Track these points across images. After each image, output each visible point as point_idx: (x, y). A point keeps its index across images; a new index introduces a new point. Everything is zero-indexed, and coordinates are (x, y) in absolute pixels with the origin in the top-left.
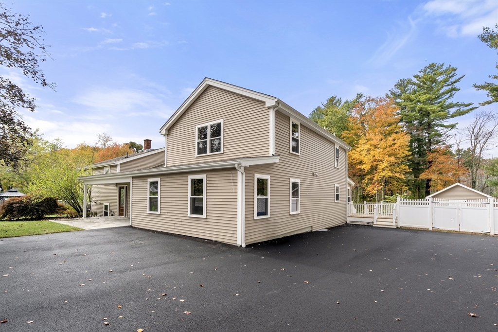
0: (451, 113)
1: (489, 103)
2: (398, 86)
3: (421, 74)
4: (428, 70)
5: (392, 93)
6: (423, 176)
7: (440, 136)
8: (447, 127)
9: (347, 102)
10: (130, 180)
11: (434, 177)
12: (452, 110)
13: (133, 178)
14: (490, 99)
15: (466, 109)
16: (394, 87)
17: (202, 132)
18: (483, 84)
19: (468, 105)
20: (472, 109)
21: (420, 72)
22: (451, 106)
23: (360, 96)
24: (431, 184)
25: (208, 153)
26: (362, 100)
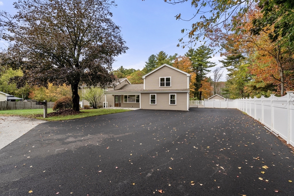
0: (208, 66)
1: (223, 67)
2: (190, 51)
3: (199, 49)
4: (201, 48)
5: (187, 54)
6: (199, 90)
7: (205, 74)
8: (206, 70)
9: (170, 56)
10: (140, 94)
11: (203, 90)
12: (209, 64)
13: (141, 93)
14: (223, 66)
15: (213, 65)
16: (188, 51)
17: (162, 80)
18: (221, 60)
19: (214, 63)
20: (215, 65)
21: (199, 48)
22: (209, 62)
23: (176, 54)
24: (202, 93)
25: (165, 86)
26: (177, 56)
